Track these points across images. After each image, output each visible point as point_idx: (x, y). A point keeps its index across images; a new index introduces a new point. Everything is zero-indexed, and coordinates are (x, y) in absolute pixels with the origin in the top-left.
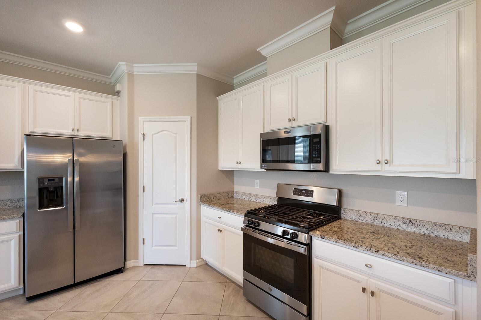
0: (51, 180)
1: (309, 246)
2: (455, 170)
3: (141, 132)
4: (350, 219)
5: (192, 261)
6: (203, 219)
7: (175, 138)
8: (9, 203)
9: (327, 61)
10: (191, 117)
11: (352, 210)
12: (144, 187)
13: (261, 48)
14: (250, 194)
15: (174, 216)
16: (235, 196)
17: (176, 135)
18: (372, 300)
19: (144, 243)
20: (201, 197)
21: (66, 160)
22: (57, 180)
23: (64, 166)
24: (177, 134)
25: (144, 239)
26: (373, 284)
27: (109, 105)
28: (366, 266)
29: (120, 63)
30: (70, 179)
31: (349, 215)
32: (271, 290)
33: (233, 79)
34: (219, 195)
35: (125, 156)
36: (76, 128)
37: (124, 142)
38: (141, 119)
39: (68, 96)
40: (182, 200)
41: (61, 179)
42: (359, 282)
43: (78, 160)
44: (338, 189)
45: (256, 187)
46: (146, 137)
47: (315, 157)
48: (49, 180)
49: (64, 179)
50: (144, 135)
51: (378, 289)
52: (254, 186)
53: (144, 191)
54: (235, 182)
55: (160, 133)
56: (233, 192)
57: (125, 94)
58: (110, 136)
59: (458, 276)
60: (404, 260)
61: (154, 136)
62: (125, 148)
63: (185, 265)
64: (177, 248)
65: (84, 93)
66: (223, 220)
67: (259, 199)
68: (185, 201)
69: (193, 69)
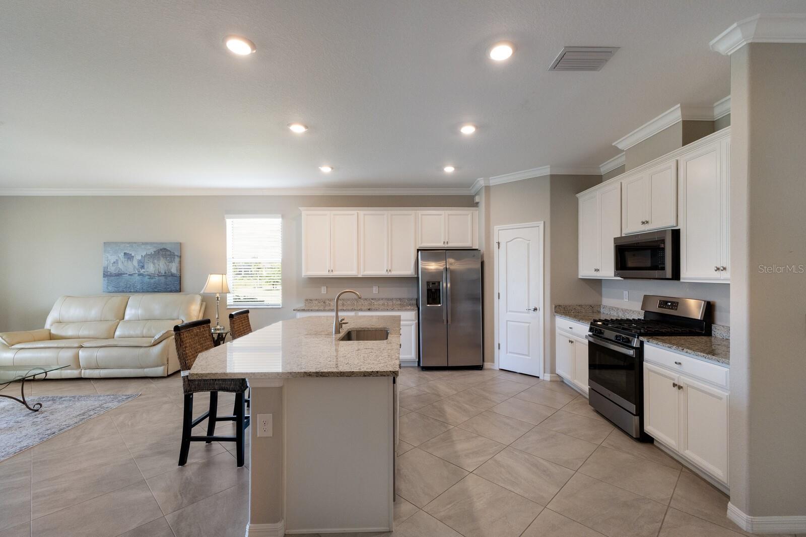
0: (434, 283)
3: (496, 240)
4: (721, 337)
5: (545, 374)
6: (558, 331)
7: (528, 244)
9: (677, 158)
10: (544, 223)
11: (723, 326)
12: (499, 294)
13: (616, 142)
14: (618, 309)
15: (528, 324)
16: (602, 310)
17: (528, 242)
18: (679, 393)
19: (499, 348)
20: (556, 307)
21: (442, 268)
22: (437, 284)
23: (439, 273)
24: (529, 240)
25: (499, 344)
26: (682, 380)
27: (469, 217)
28: (676, 363)
29: (479, 179)
30: (445, 285)
32: (610, 395)
34: (579, 308)
35: (482, 263)
36: (446, 242)
37: (482, 251)
38: (496, 228)
39: (441, 215)
40: (535, 309)
41: (439, 283)
42: (670, 378)
43: (449, 268)
44: (705, 301)
45: (625, 300)
46: (500, 245)
48: (432, 284)
49: (441, 283)
50: (499, 243)
51: (686, 384)
52: (623, 299)
53: (499, 298)
54: (603, 296)
55: (514, 241)
56: (600, 306)
57: (482, 205)
58: (471, 246)
61: (508, 243)
62: (482, 257)
63: (539, 377)
64: (530, 358)
65: (451, 210)
66: (574, 330)
67: (627, 314)
68: (538, 311)
69: (546, 171)
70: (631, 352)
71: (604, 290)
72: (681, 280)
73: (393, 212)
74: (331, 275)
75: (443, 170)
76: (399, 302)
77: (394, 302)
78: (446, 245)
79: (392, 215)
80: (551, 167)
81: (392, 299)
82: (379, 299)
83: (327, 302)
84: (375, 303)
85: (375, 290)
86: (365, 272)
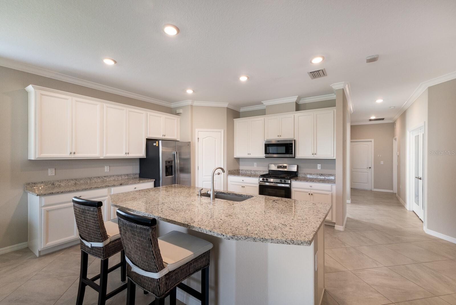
0: (169, 162)
1: (290, 184)
2: (333, 156)
3: (196, 137)
8: (132, 176)
9: (294, 116)
10: (224, 130)
11: (302, 173)
12: (198, 167)
13: (263, 101)
14: (251, 170)
17: (215, 139)
18: (312, 197)
20: (229, 171)
22: (171, 162)
26: (312, 192)
27: (176, 121)
28: (310, 186)
29: (188, 100)
31: (301, 175)
33: (240, 109)
36: (164, 135)
37: (190, 143)
38: (197, 130)
42: (308, 192)
44: (297, 165)
45: (255, 166)
46: (199, 140)
47: (290, 152)
49: (173, 161)
50: (198, 138)
51: (314, 193)
52: (253, 166)
53: (198, 169)
54: (240, 165)
55: (207, 138)
56: (240, 170)
58: (176, 139)
59: (332, 183)
60: (320, 182)
61: (204, 139)
65: (166, 115)
66: (245, 181)
67: (257, 172)
68: (220, 174)
69: (226, 105)
70: (288, 186)
71: (241, 163)
72: (296, 158)
73: (130, 109)
74: (73, 157)
75: (186, 91)
76: (127, 177)
77: (123, 177)
78: (164, 137)
79: (129, 111)
80: (228, 104)
81: (121, 176)
82: (111, 176)
83: (57, 184)
84: (107, 180)
85: (107, 169)
86: (107, 155)
